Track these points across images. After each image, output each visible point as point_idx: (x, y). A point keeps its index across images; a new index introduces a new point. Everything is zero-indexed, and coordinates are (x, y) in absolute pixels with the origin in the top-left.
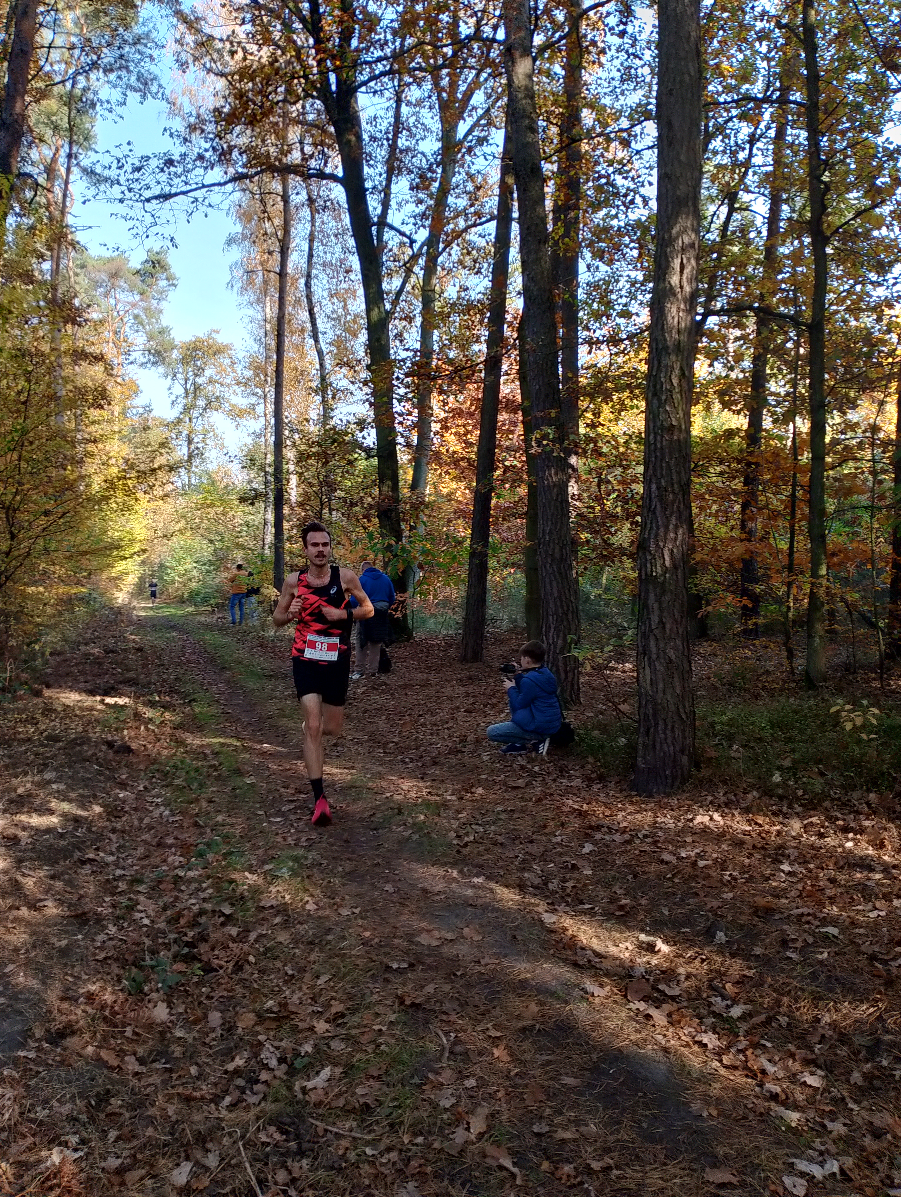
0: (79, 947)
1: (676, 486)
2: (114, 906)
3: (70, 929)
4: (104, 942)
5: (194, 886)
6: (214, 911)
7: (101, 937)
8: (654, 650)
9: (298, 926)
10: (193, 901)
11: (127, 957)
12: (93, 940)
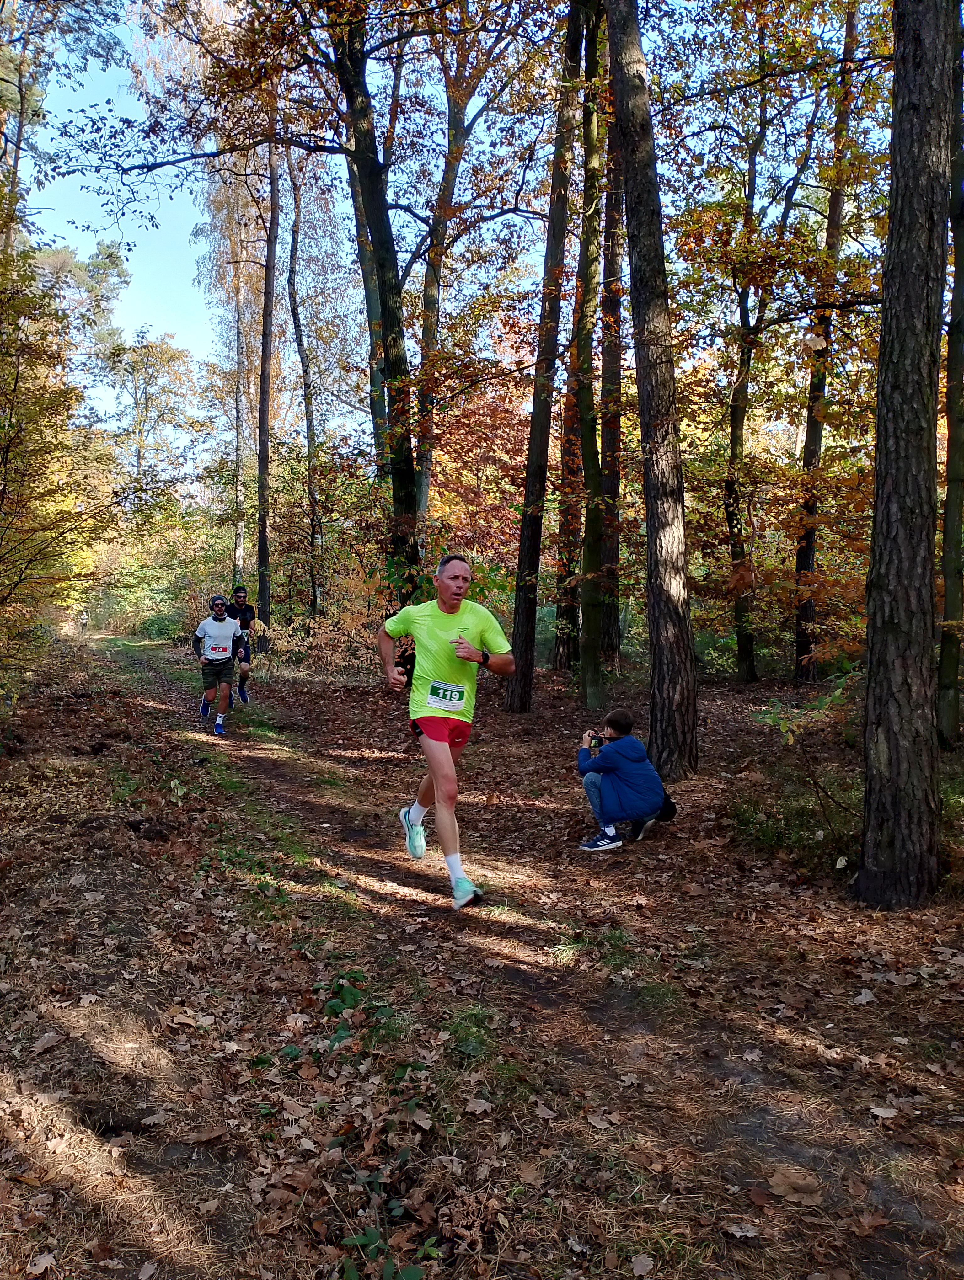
0: (235, 1210)
1: (926, 508)
2: (247, 1114)
3: (208, 1171)
4: (264, 1193)
5: (347, 1069)
6: (402, 1123)
7: (257, 1184)
8: (896, 719)
9: (543, 1151)
10: (357, 1100)
11: (316, 1226)
12: (248, 1190)
